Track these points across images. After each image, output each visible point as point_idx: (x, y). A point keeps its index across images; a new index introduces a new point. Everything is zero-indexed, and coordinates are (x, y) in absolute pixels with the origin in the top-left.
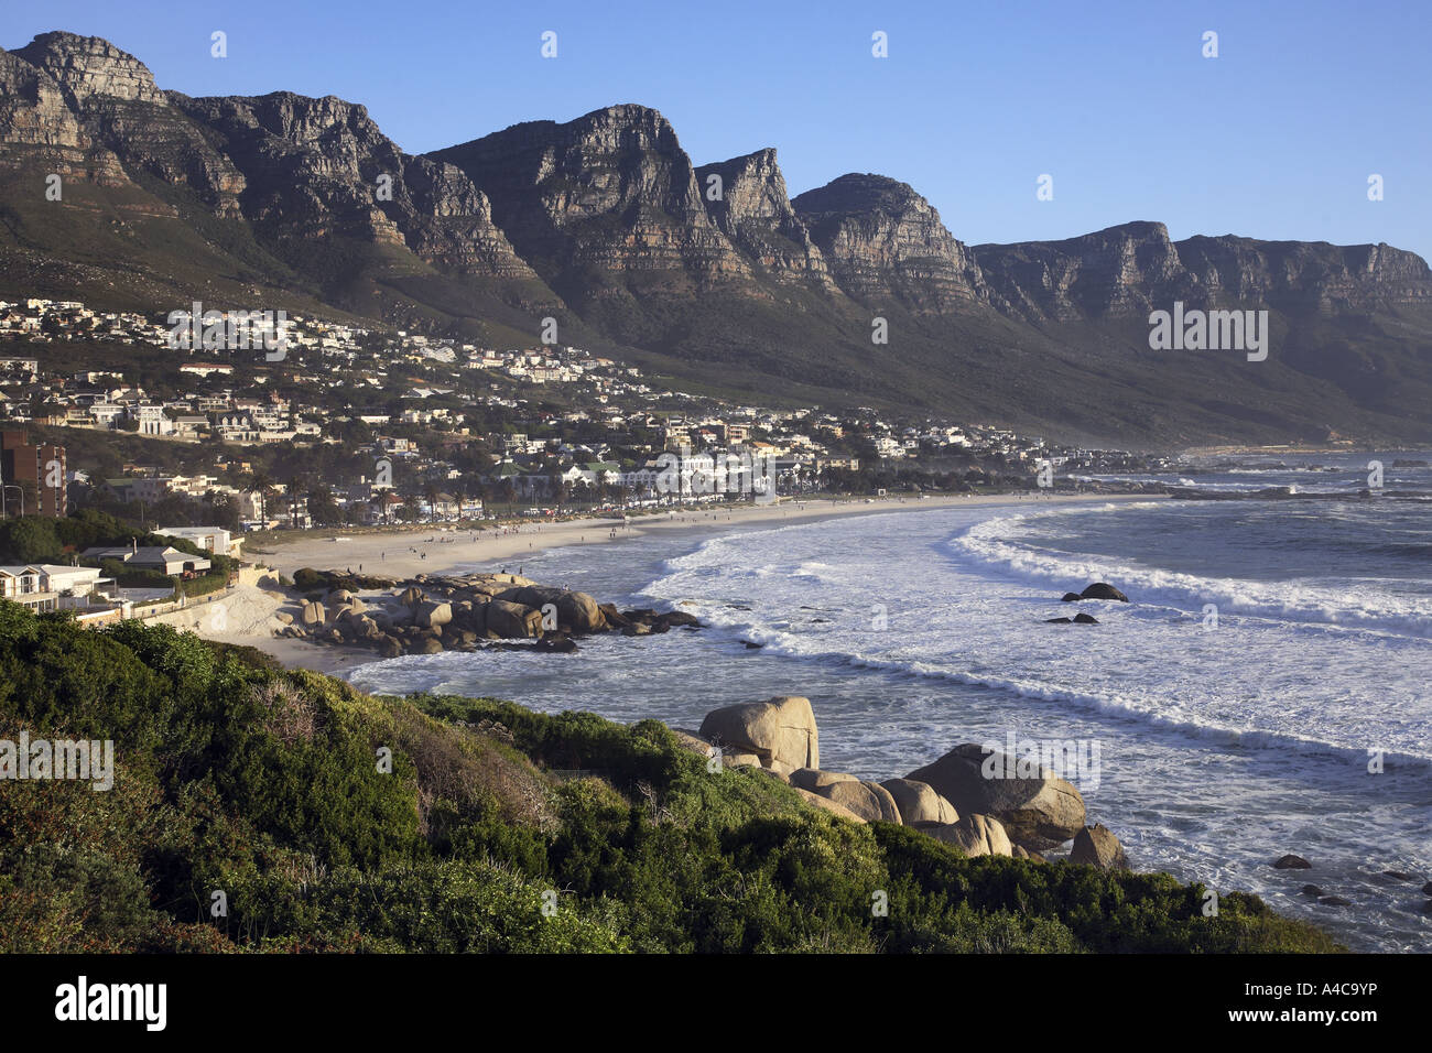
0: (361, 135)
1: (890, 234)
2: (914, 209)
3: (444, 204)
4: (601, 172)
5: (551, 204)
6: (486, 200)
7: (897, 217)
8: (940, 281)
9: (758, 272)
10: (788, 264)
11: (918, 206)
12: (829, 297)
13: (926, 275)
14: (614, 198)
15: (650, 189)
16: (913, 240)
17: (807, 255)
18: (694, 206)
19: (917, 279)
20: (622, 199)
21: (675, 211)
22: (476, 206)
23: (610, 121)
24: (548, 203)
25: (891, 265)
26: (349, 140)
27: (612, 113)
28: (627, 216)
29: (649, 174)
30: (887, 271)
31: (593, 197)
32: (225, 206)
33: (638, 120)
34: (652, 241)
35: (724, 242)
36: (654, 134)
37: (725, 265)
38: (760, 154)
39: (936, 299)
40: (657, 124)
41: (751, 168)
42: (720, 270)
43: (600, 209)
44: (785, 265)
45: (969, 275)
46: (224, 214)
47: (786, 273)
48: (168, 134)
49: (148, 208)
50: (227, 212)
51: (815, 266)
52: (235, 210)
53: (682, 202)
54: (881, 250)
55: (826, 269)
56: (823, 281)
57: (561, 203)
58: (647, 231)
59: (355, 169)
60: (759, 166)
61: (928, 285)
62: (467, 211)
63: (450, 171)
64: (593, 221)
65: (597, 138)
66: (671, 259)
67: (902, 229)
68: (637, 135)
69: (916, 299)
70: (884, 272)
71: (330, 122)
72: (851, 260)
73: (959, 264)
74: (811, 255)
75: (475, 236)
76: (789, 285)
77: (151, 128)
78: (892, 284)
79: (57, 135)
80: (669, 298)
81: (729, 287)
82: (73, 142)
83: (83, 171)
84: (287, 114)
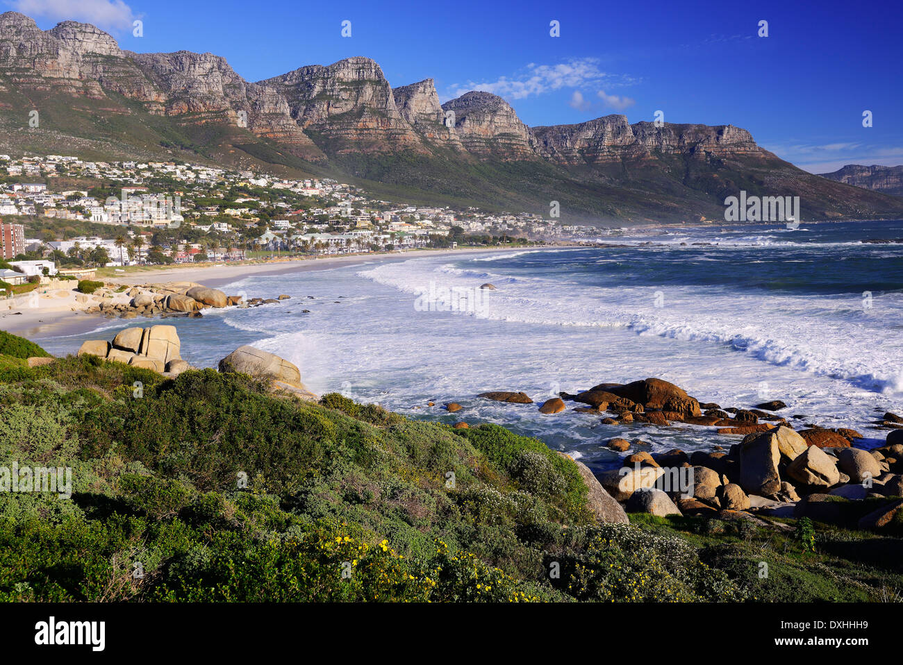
0: (224, 73)
1: (491, 121)
2: (503, 109)
3: (266, 107)
4: (345, 91)
5: (320, 107)
6: (286, 105)
7: (494, 112)
8: (515, 144)
9: (425, 141)
10: (439, 136)
11: (505, 107)
12: (460, 153)
13: (509, 142)
14: (352, 104)
15: (370, 99)
16: (502, 124)
18: (391, 108)
19: (504, 144)
20: (356, 105)
21: (382, 111)
22: (282, 107)
23: (349, 65)
24: (318, 106)
25: (491, 137)
26: (217, 75)
27: (350, 61)
28: (359, 113)
29: (368, 92)
30: (490, 139)
31: (342, 104)
32: (155, 108)
33: (362, 65)
34: (371, 125)
35: (407, 126)
36: (371, 72)
37: (407, 137)
38: (425, 81)
39: (513, 153)
40: (373, 66)
41: (421, 89)
42: (405, 140)
43: (345, 110)
45: (531, 142)
46: (154, 113)
47: (439, 141)
48: (125, 72)
49: (115, 110)
50: (156, 111)
51: (453, 137)
52: (160, 111)
53: (385, 105)
54: (487, 129)
55: (458, 139)
56: (457, 145)
57: (324, 106)
58: (368, 120)
59: (221, 89)
60: (425, 88)
61: (509, 147)
62: (278, 110)
63: (269, 90)
64: (342, 116)
65: (343, 73)
66: (380, 134)
67: (496, 119)
68: (363, 72)
69: (504, 155)
70: (488, 141)
71: (208, 66)
72: (471, 134)
73: (526, 137)
74: (451, 132)
75: (282, 123)
76: (440, 147)
77: (117, 69)
78: (492, 147)
79: (68, 73)
80: (380, 154)
81: (409, 148)
82: (77, 76)
83: (82, 91)
84: (186, 62)
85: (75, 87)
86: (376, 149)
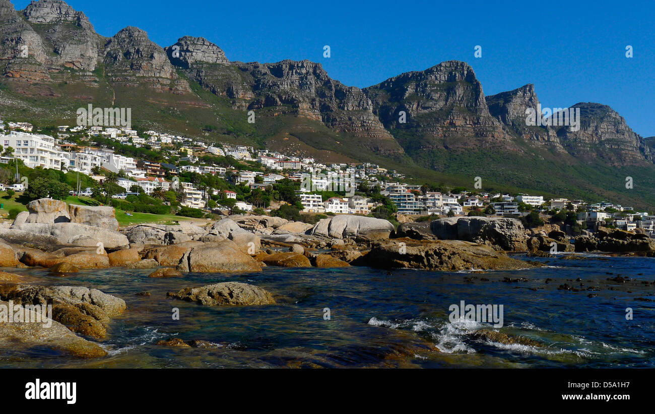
0: (318, 77)
1: (597, 127)
2: (610, 116)
3: (350, 105)
4: (436, 91)
5: (410, 107)
6: (370, 102)
7: (601, 120)
8: (624, 150)
10: (537, 138)
11: (613, 115)
12: (559, 154)
13: (616, 147)
14: (442, 103)
15: (460, 99)
16: (609, 130)
17: (548, 134)
18: (482, 106)
19: (611, 149)
20: (446, 104)
21: (472, 109)
22: (365, 105)
23: (442, 68)
24: (408, 106)
25: (597, 142)
26: (312, 79)
27: (443, 65)
28: (447, 112)
29: (460, 92)
30: (596, 145)
31: (431, 103)
32: (238, 104)
33: (456, 68)
34: (459, 122)
36: (463, 73)
37: (496, 135)
38: (525, 86)
39: (621, 158)
40: (465, 69)
41: (520, 93)
42: (493, 136)
43: (434, 109)
44: (535, 138)
46: (236, 109)
47: (536, 142)
48: (223, 76)
49: (193, 103)
50: (238, 107)
51: (552, 139)
52: (242, 106)
53: (476, 105)
54: (592, 135)
55: (558, 141)
56: (556, 146)
57: (415, 106)
58: (456, 118)
59: (313, 91)
60: (525, 92)
61: (617, 151)
62: (361, 108)
63: (355, 90)
64: (430, 115)
65: (435, 76)
66: (467, 131)
67: (604, 125)
68: (455, 74)
69: (610, 159)
70: (593, 145)
71: (304, 71)
72: (576, 139)
73: (636, 143)
74: (550, 134)
75: (362, 118)
76: (537, 149)
77: (216, 73)
78: (597, 151)
79: (160, 73)
80: (464, 150)
81: (497, 145)
82: (168, 76)
83: (167, 88)
84: (286, 68)
85: (161, 84)
86: (460, 146)
